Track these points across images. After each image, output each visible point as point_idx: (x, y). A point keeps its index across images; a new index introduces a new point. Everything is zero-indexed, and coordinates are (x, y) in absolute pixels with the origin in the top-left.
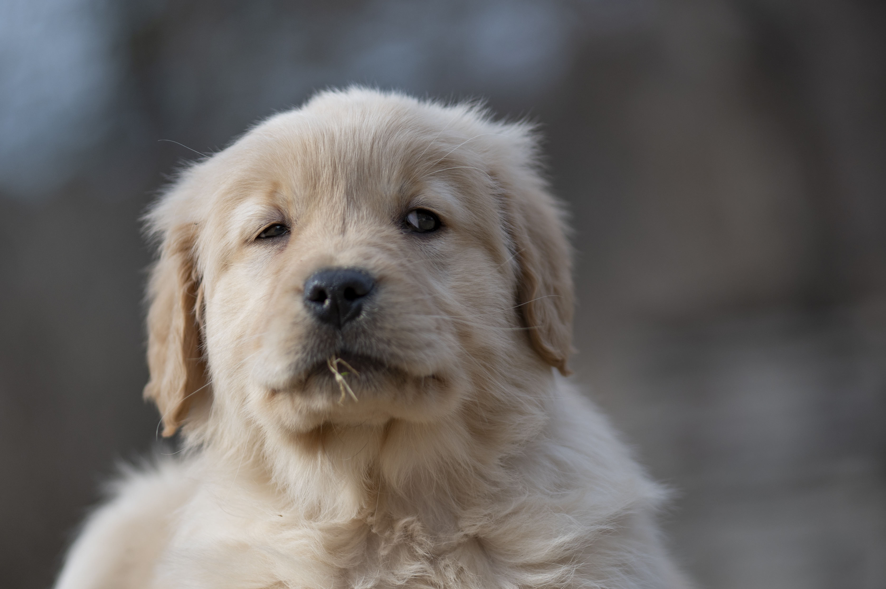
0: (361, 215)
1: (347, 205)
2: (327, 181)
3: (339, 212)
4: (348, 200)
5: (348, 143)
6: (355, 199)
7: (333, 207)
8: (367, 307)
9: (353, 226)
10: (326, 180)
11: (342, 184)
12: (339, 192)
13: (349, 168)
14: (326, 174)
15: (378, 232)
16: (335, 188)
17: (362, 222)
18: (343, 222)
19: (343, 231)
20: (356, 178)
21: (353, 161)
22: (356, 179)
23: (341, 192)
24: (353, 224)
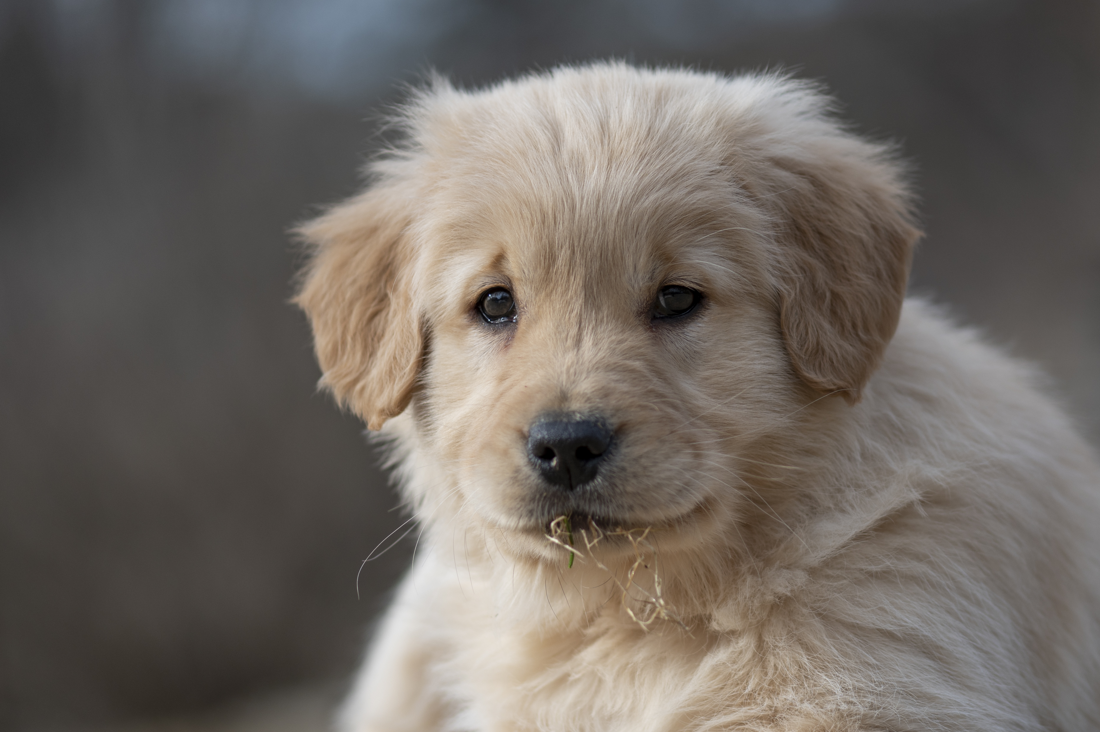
0: (600, 317)
1: (585, 303)
2: (563, 267)
3: (575, 312)
4: (585, 295)
5: (590, 220)
6: (595, 294)
7: (568, 303)
8: (604, 469)
9: (590, 334)
10: (561, 266)
11: (580, 272)
12: (577, 282)
13: (589, 254)
14: (563, 256)
15: (620, 342)
16: (572, 278)
17: (601, 327)
18: (578, 326)
19: (578, 342)
20: (598, 267)
21: (595, 245)
22: (598, 269)
23: (578, 284)
24: (589, 331)
